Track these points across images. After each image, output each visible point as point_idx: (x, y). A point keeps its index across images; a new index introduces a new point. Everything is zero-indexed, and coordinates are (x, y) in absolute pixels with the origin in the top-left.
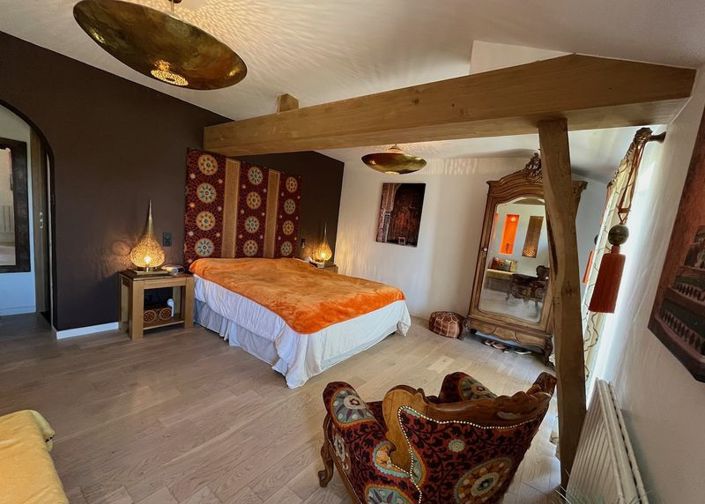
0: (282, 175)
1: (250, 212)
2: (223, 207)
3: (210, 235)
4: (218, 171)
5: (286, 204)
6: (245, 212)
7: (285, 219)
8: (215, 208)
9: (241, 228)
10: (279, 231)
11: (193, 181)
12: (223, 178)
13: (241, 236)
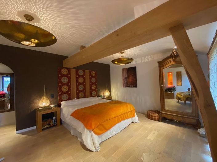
0: (90, 71)
1: (80, 84)
2: (71, 83)
3: (67, 93)
4: (68, 73)
5: (92, 80)
6: (78, 84)
7: (92, 84)
8: (68, 84)
9: (77, 89)
10: (91, 88)
11: (60, 77)
12: (70, 75)
13: (78, 92)
